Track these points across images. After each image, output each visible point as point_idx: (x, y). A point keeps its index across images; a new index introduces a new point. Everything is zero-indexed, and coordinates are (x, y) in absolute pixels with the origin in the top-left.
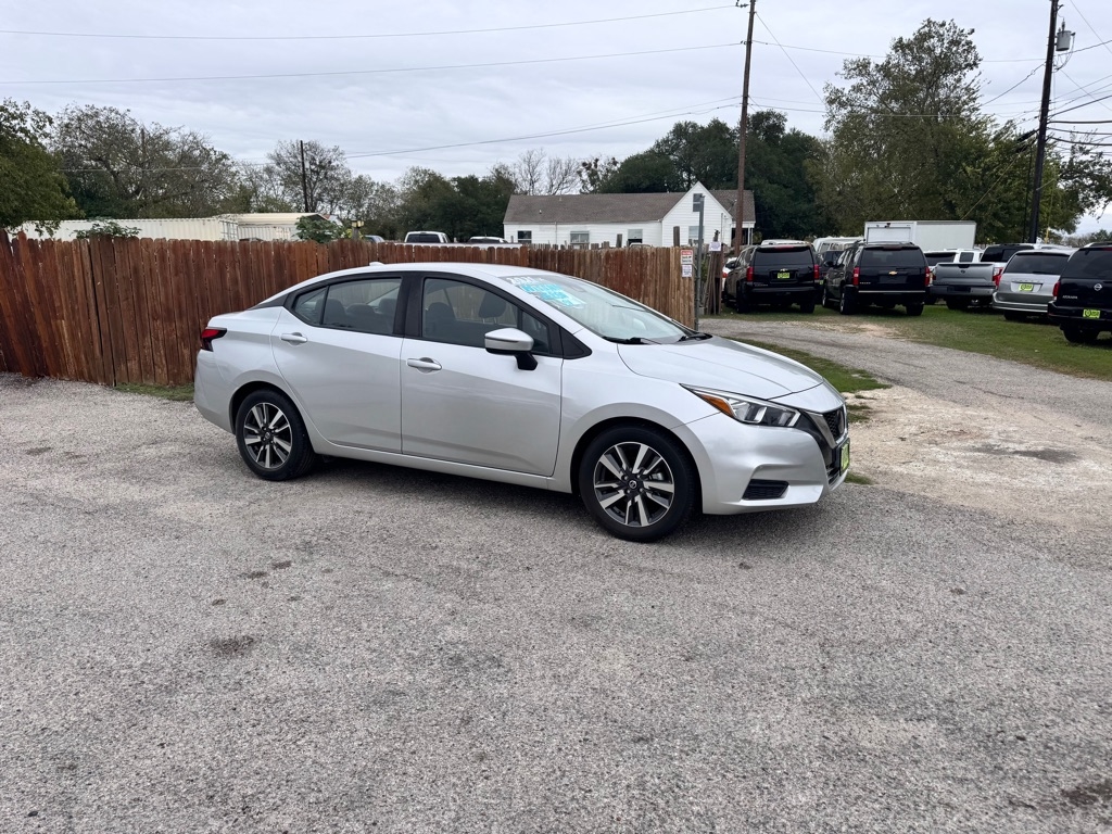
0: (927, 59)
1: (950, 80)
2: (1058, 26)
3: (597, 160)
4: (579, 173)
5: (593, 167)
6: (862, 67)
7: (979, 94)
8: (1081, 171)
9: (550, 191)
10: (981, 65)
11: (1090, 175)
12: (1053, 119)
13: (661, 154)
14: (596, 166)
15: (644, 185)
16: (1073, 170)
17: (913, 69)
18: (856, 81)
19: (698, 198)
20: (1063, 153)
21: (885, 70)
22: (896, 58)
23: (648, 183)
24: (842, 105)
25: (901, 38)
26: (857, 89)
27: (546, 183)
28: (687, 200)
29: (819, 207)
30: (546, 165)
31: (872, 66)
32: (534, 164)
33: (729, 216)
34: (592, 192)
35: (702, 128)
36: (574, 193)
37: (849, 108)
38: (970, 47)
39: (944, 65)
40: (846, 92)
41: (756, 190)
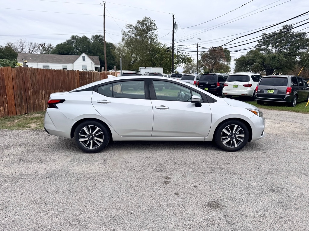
0: (145, 26)
1: (151, 32)
2: (174, 23)
3: (45, 44)
4: (39, 47)
5: (43, 46)
6: (130, 26)
7: (157, 36)
8: (179, 57)
9: (29, 52)
10: (158, 29)
11: (181, 58)
12: (175, 44)
13: (68, 44)
14: (44, 45)
15: (65, 53)
16: (178, 56)
17: (142, 28)
18: (129, 30)
19: (84, 57)
20: (175, 52)
21: (135, 27)
22: (138, 25)
23: (66, 52)
24: (126, 36)
25: (139, 21)
26: (129, 32)
27: (28, 50)
28: (81, 58)
29: (116, 62)
30: (27, 44)
31: (133, 26)
32: (23, 43)
33: (93, 63)
34: (44, 53)
35: (80, 37)
36: (38, 53)
37: (128, 37)
38: (155, 25)
39: (149, 29)
40: (127, 32)
41: (99, 56)
